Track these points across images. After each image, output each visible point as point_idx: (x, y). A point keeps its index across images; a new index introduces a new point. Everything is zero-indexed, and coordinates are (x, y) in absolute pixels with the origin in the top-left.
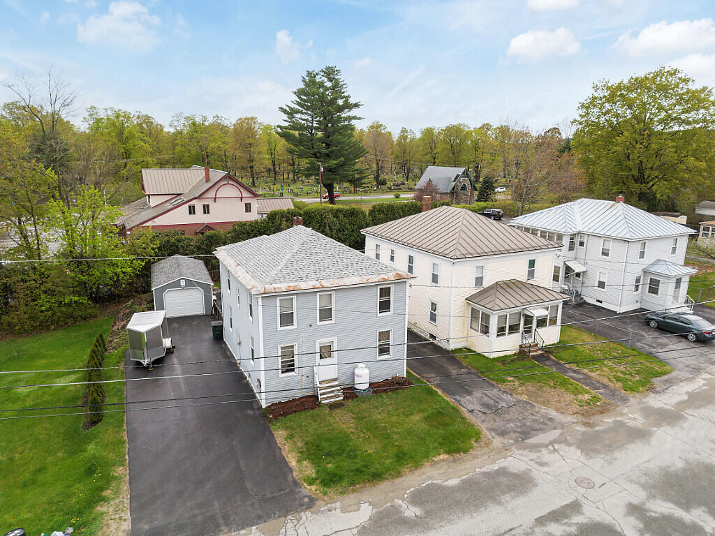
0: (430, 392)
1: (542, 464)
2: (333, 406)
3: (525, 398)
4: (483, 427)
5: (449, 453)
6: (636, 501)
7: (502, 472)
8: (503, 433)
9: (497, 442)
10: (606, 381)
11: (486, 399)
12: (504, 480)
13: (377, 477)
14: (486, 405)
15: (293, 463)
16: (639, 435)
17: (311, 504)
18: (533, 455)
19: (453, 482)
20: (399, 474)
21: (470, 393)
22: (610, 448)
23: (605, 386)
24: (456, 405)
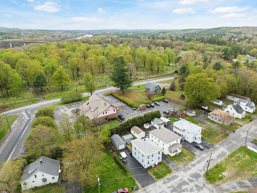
0: (165, 164)
1: (179, 174)
2: (154, 168)
3: (177, 164)
4: (172, 169)
5: (169, 173)
6: (188, 178)
7: (175, 175)
8: (175, 170)
9: (174, 171)
10: (187, 160)
11: (172, 164)
12: (175, 176)
13: (162, 177)
14: (172, 166)
15: (153, 176)
16: (190, 169)
17: (157, 181)
18: (178, 173)
19: (170, 177)
20: (164, 177)
21: (170, 164)
22: (187, 171)
23: (187, 161)
24: (168, 166)
